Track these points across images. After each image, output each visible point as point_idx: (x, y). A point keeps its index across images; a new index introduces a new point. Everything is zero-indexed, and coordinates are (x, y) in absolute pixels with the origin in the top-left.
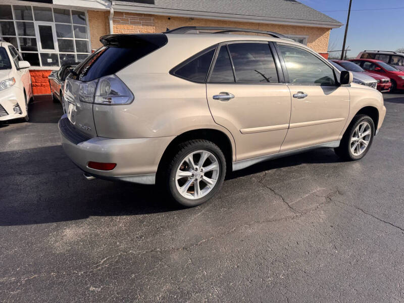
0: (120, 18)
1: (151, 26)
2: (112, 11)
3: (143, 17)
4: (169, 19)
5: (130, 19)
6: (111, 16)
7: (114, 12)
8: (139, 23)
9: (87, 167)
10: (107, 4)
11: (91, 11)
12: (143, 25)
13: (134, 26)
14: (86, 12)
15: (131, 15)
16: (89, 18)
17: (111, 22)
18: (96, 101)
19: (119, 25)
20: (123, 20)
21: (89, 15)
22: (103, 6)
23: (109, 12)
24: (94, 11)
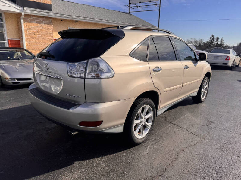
0: (29, 19)
1: (50, 24)
2: (23, 14)
3: (45, 19)
4: (62, 20)
5: (36, 20)
6: (22, 17)
7: (25, 14)
8: (42, 23)
9: (78, 125)
10: (20, 9)
11: (7, 13)
12: (45, 24)
13: (38, 24)
14: (3, 14)
15: (36, 17)
16: (5, 17)
17: (22, 21)
18: (87, 77)
19: (28, 23)
20: (31, 20)
21: (5, 15)
22: (18, 10)
23: (20, 14)
24: (9, 13)
